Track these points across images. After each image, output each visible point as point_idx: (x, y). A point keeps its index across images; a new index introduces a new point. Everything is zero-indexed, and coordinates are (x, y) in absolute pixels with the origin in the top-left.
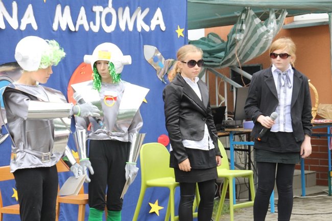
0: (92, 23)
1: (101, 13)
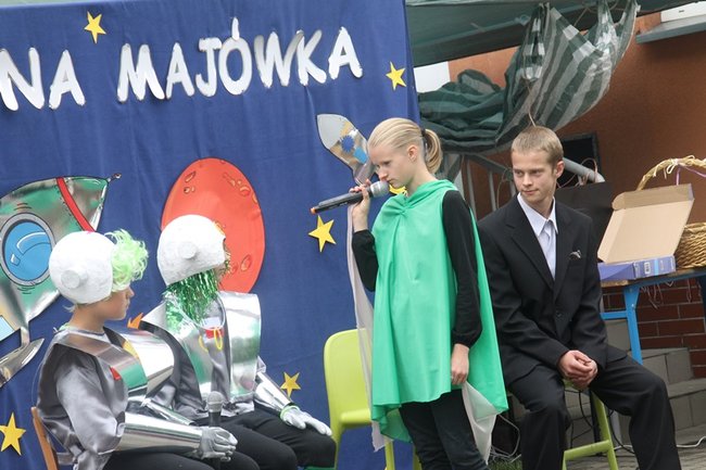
0: (199, 78)
1: (217, 52)
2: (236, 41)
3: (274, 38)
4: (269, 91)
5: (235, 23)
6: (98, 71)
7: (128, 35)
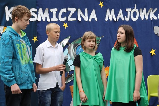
0: (125, 17)
1: (130, 12)
2: (135, 9)
3: (145, 9)
4: (142, 21)
5: (136, 5)
6: (101, 14)
7: (109, 7)
